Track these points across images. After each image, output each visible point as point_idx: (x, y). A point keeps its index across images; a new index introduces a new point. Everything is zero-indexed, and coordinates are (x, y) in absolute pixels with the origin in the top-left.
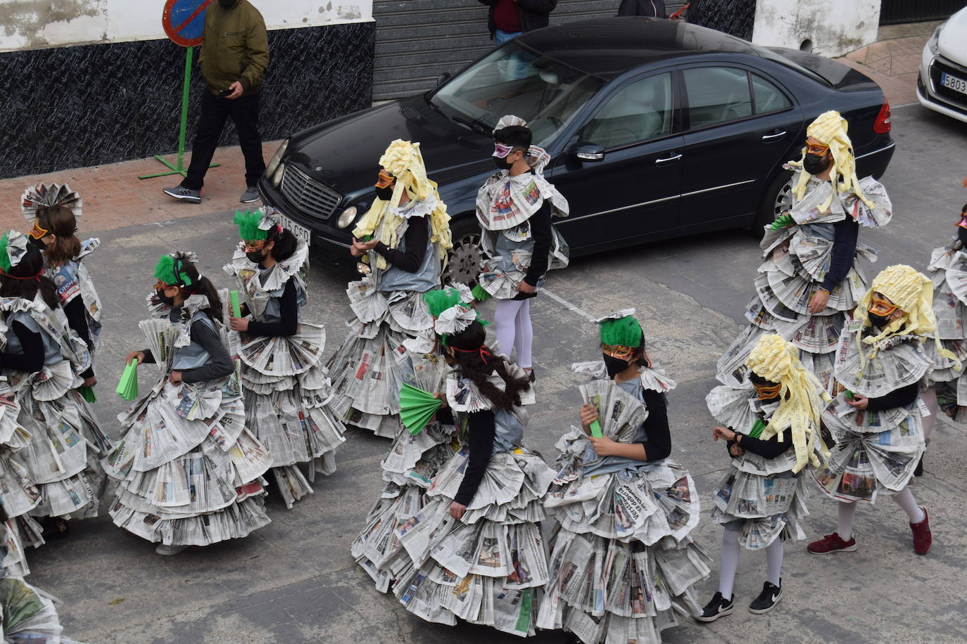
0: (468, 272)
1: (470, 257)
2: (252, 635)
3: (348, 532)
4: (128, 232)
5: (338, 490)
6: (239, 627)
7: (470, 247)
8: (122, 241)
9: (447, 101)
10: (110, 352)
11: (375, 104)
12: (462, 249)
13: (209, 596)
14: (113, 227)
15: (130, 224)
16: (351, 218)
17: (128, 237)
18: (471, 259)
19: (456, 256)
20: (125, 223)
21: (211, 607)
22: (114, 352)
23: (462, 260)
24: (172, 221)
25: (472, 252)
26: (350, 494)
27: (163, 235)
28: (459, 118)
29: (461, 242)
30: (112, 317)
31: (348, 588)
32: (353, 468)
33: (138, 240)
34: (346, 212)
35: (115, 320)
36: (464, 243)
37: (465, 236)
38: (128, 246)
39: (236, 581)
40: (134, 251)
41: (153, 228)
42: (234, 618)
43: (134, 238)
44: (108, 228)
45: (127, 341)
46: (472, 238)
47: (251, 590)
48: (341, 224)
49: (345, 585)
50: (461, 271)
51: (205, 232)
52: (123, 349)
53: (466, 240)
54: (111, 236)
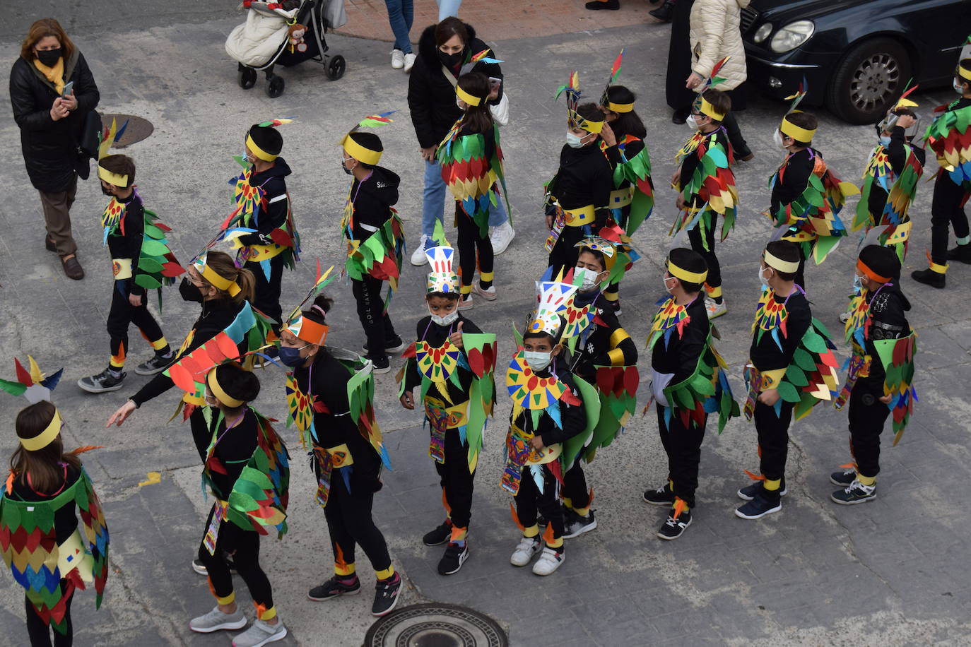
0: (876, 90)
1: (878, 75)
3: (742, 329)
4: (560, 39)
5: (736, 290)
7: (879, 66)
8: (554, 47)
10: (535, 150)
12: (872, 68)
14: (546, 34)
15: (562, 32)
16: (767, 33)
17: (559, 44)
18: (879, 78)
19: (865, 74)
20: (557, 31)
22: (538, 151)
23: (871, 78)
24: (600, 30)
25: (880, 71)
26: (746, 294)
27: (591, 43)
29: (871, 61)
30: (539, 118)
31: (737, 381)
32: (752, 270)
33: (568, 48)
34: (763, 27)
35: (542, 120)
36: (874, 62)
37: (875, 55)
38: (559, 52)
40: (563, 57)
41: (582, 37)
43: (564, 45)
44: (542, 35)
45: (552, 141)
46: (881, 57)
48: (757, 38)
49: (736, 378)
50: (869, 88)
51: (631, 42)
52: (547, 148)
53: (876, 59)
54: (545, 41)
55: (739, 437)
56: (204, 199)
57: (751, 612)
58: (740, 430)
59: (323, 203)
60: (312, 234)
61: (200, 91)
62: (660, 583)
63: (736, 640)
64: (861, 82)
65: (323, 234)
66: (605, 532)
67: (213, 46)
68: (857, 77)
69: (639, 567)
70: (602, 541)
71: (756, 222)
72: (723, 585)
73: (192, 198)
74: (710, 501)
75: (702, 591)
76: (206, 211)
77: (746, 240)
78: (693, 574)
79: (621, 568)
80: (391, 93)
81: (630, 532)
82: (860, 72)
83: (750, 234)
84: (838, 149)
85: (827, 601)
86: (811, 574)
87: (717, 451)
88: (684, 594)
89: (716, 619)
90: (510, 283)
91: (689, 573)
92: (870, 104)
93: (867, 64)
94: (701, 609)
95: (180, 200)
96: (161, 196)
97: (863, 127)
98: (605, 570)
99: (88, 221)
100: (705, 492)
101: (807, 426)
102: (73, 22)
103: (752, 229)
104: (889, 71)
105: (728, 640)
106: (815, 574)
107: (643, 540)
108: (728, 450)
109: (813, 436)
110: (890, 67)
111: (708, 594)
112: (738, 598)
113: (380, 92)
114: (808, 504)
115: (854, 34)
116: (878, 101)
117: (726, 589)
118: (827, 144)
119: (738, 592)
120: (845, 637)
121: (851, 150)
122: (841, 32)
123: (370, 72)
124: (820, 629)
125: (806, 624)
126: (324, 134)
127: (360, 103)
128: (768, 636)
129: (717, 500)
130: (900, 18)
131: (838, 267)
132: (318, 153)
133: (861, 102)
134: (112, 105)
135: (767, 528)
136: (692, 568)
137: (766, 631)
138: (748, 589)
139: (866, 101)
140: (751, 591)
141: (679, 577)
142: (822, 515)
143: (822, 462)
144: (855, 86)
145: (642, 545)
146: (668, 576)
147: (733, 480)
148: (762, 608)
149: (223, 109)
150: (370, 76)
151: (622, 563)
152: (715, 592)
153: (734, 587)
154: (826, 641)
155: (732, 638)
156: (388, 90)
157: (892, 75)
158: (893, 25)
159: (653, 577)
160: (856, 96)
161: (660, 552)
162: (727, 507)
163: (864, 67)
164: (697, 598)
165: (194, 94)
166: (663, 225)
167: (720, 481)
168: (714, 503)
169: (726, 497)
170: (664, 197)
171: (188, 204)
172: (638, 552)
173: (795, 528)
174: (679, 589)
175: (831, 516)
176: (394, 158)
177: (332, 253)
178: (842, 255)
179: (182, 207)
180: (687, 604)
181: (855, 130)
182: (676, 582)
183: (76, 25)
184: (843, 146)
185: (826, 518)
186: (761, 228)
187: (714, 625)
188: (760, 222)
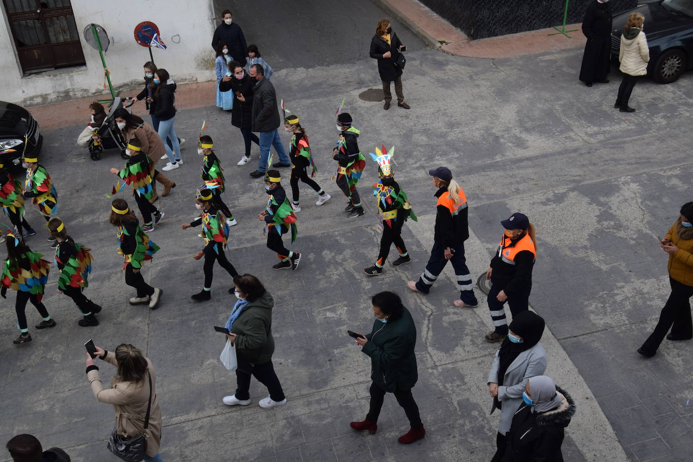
0: (672, 70)
1: (673, 64)
2: (582, 199)
3: (619, 164)
4: (544, 54)
6: (577, 196)
7: (673, 60)
8: (541, 58)
9: (668, 4)
11: (638, 6)
12: (670, 61)
13: (567, 185)
14: (538, 53)
19: (667, 63)
20: (543, 51)
21: (568, 188)
23: (670, 65)
24: (560, 50)
25: (674, 62)
27: (556, 56)
28: (672, 10)
29: (670, 58)
33: (547, 58)
35: (538, 86)
39: (577, 180)
40: (545, 61)
41: (553, 53)
42: (576, 193)
43: (545, 57)
46: (674, 57)
47: (582, 183)
50: (669, 69)
51: (572, 54)
53: (672, 58)
54: (537, 56)
55: (619, 206)
56: (411, 119)
57: (626, 273)
58: (620, 203)
59: (455, 120)
60: (451, 131)
61: (408, 79)
62: (590, 262)
63: (620, 284)
64: (666, 67)
65: (456, 131)
66: (567, 242)
67: (411, 62)
68: (664, 65)
69: (581, 255)
70: (567, 246)
71: (624, 123)
72: (615, 262)
73: (407, 119)
74: (608, 230)
75: (607, 265)
76: (412, 124)
77: (620, 130)
78: (603, 258)
79: (574, 256)
80: (479, 78)
81: (578, 242)
82: (665, 63)
83: (621, 128)
84: (656, 93)
85: (656, 269)
86: (650, 258)
87: (611, 211)
88: (599, 266)
89: (612, 275)
90: (527, 148)
91: (601, 257)
92: (669, 75)
93: (669, 59)
94: (606, 272)
95: (402, 120)
96: (395, 118)
97: (666, 85)
98: (568, 256)
99: (369, 128)
100: (606, 227)
101: (646, 202)
102: (360, 55)
103: (622, 126)
104: (677, 62)
105: (617, 284)
106: (651, 259)
107: (583, 245)
108: (615, 211)
109: (649, 206)
110: (678, 60)
111: (609, 266)
112: (621, 268)
113: (475, 77)
114: (648, 232)
115: (663, 47)
116: (673, 74)
117: (616, 264)
118: (652, 91)
119: (620, 265)
120: (664, 283)
121: (662, 94)
122: (658, 47)
123: (471, 70)
124: (653, 280)
125: (648, 278)
126: (454, 93)
127: (468, 81)
128: (633, 282)
129: (611, 230)
130: (682, 41)
131: (658, 140)
132: (452, 101)
133: (666, 75)
134: (376, 85)
135: (631, 241)
136: (602, 256)
137: (632, 280)
138: (625, 264)
139: (668, 74)
140: (626, 265)
141: (597, 259)
142: (654, 236)
143: (653, 215)
144: (663, 68)
145: (582, 247)
146: (593, 259)
147: (617, 222)
148: (630, 271)
149: (416, 86)
150: (471, 71)
151: (575, 254)
152: (611, 265)
153: (619, 263)
154: (656, 284)
155: (618, 283)
156: (478, 76)
157: (678, 64)
158: (679, 44)
159: (587, 259)
160: (664, 72)
161: (589, 251)
162: (615, 233)
163: (667, 61)
164: (604, 267)
165: (405, 80)
166: (587, 125)
167: (612, 223)
168: (610, 232)
169: (615, 229)
170: (586, 114)
171: (404, 121)
172: (581, 250)
173: (643, 241)
174: (597, 264)
175: (657, 236)
176: (481, 102)
177: (459, 138)
178: (658, 135)
179: (403, 122)
180: (601, 270)
181: (663, 86)
182: (596, 261)
183: (361, 57)
184: (658, 92)
185: (655, 237)
186: (626, 125)
187: (611, 277)
188: (626, 123)
